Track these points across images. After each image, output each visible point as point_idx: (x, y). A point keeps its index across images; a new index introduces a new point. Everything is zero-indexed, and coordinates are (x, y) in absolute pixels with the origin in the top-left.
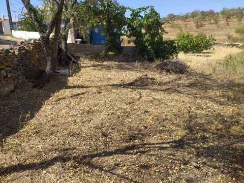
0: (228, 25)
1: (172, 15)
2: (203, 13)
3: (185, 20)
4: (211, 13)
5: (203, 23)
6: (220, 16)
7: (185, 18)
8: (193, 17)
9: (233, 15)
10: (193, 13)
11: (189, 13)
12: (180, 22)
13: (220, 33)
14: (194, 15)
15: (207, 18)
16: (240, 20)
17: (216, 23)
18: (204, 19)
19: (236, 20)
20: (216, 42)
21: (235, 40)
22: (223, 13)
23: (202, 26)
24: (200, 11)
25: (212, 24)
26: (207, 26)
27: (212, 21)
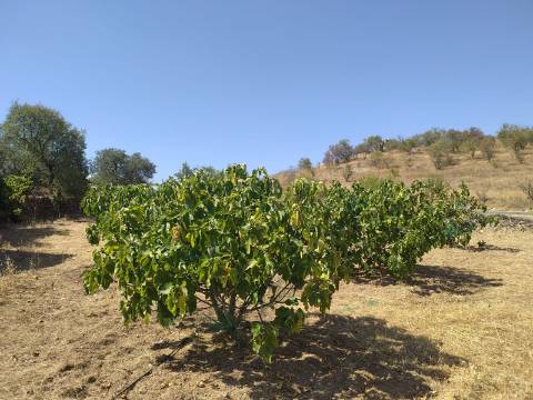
0: (521, 161)
1: (378, 139)
2: (453, 135)
3: (409, 152)
4: (475, 135)
5: (455, 157)
6: (498, 142)
7: (409, 146)
8: (429, 143)
10: (428, 134)
11: (418, 136)
12: (397, 156)
13: (503, 180)
14: (429, 139)
15: (464, 147)
17: (490, 157)
18: (455, 149)
22: (503, 135)
23: (451, 163)
24: (447, 130)
25: (479, 158)
27: (478, 153)
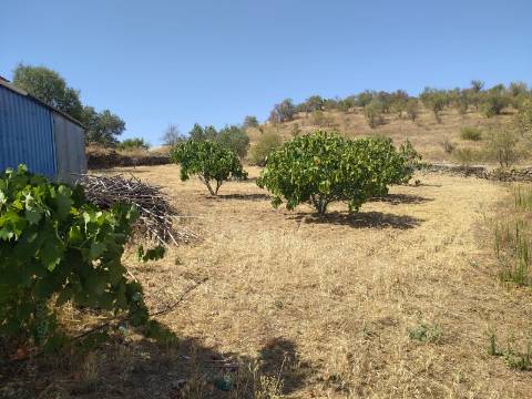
0: (440, 121)
1: (318, 98)
2: (383, 97)
3: (346, 112)
4: (401, 98)
5: (385, 117)
7: (346, 106)
8: (363, 105)
9: (448, 103)
10: (362, 96)
11: (354, 97)
12: (336, 114)
13: (426, 138)
14: (364, 100)
15: (392, 108)
16: (463, 112)
17: (414, 117)
18: (385, 109)
19: (455, 111)
22: (425, 97)
23: (382, 122)
24: (378, 91)
25: (405, 118)
26: (393, 123)
27: (404, 113)
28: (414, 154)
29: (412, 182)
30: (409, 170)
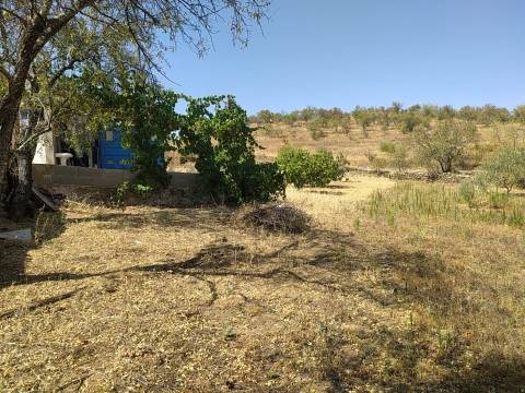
0: (367, 136)
1: (267, 112)
2: (322, 113)
3: (292, 124)
4: (336, 114)
5: (325, 130)
6: (352, 118)
7: (292, 119)
8: (306, 119)
9: (374, 120)
10: (305, 111)
11: (298, 112)
12: (283, 127)
13: (355, 149)
14: (307, 115)
15: (330, 123)
16: (385, 129)
17: (347, 132)
18: (325, 124)
19: (379, 128)
20: (351, 166)
21: (382, 163)
22: (356, 114)
23: (322, 135)
24: (318, 108)
25: (340, 132)
26: (331, 136)
27: (340, 128)
28: (346, 162)
29: (344, 179)
30: (342, 172)
